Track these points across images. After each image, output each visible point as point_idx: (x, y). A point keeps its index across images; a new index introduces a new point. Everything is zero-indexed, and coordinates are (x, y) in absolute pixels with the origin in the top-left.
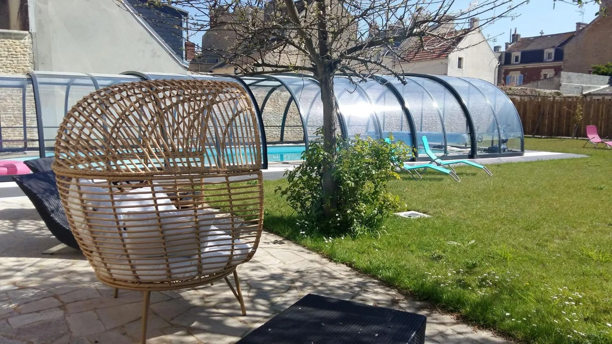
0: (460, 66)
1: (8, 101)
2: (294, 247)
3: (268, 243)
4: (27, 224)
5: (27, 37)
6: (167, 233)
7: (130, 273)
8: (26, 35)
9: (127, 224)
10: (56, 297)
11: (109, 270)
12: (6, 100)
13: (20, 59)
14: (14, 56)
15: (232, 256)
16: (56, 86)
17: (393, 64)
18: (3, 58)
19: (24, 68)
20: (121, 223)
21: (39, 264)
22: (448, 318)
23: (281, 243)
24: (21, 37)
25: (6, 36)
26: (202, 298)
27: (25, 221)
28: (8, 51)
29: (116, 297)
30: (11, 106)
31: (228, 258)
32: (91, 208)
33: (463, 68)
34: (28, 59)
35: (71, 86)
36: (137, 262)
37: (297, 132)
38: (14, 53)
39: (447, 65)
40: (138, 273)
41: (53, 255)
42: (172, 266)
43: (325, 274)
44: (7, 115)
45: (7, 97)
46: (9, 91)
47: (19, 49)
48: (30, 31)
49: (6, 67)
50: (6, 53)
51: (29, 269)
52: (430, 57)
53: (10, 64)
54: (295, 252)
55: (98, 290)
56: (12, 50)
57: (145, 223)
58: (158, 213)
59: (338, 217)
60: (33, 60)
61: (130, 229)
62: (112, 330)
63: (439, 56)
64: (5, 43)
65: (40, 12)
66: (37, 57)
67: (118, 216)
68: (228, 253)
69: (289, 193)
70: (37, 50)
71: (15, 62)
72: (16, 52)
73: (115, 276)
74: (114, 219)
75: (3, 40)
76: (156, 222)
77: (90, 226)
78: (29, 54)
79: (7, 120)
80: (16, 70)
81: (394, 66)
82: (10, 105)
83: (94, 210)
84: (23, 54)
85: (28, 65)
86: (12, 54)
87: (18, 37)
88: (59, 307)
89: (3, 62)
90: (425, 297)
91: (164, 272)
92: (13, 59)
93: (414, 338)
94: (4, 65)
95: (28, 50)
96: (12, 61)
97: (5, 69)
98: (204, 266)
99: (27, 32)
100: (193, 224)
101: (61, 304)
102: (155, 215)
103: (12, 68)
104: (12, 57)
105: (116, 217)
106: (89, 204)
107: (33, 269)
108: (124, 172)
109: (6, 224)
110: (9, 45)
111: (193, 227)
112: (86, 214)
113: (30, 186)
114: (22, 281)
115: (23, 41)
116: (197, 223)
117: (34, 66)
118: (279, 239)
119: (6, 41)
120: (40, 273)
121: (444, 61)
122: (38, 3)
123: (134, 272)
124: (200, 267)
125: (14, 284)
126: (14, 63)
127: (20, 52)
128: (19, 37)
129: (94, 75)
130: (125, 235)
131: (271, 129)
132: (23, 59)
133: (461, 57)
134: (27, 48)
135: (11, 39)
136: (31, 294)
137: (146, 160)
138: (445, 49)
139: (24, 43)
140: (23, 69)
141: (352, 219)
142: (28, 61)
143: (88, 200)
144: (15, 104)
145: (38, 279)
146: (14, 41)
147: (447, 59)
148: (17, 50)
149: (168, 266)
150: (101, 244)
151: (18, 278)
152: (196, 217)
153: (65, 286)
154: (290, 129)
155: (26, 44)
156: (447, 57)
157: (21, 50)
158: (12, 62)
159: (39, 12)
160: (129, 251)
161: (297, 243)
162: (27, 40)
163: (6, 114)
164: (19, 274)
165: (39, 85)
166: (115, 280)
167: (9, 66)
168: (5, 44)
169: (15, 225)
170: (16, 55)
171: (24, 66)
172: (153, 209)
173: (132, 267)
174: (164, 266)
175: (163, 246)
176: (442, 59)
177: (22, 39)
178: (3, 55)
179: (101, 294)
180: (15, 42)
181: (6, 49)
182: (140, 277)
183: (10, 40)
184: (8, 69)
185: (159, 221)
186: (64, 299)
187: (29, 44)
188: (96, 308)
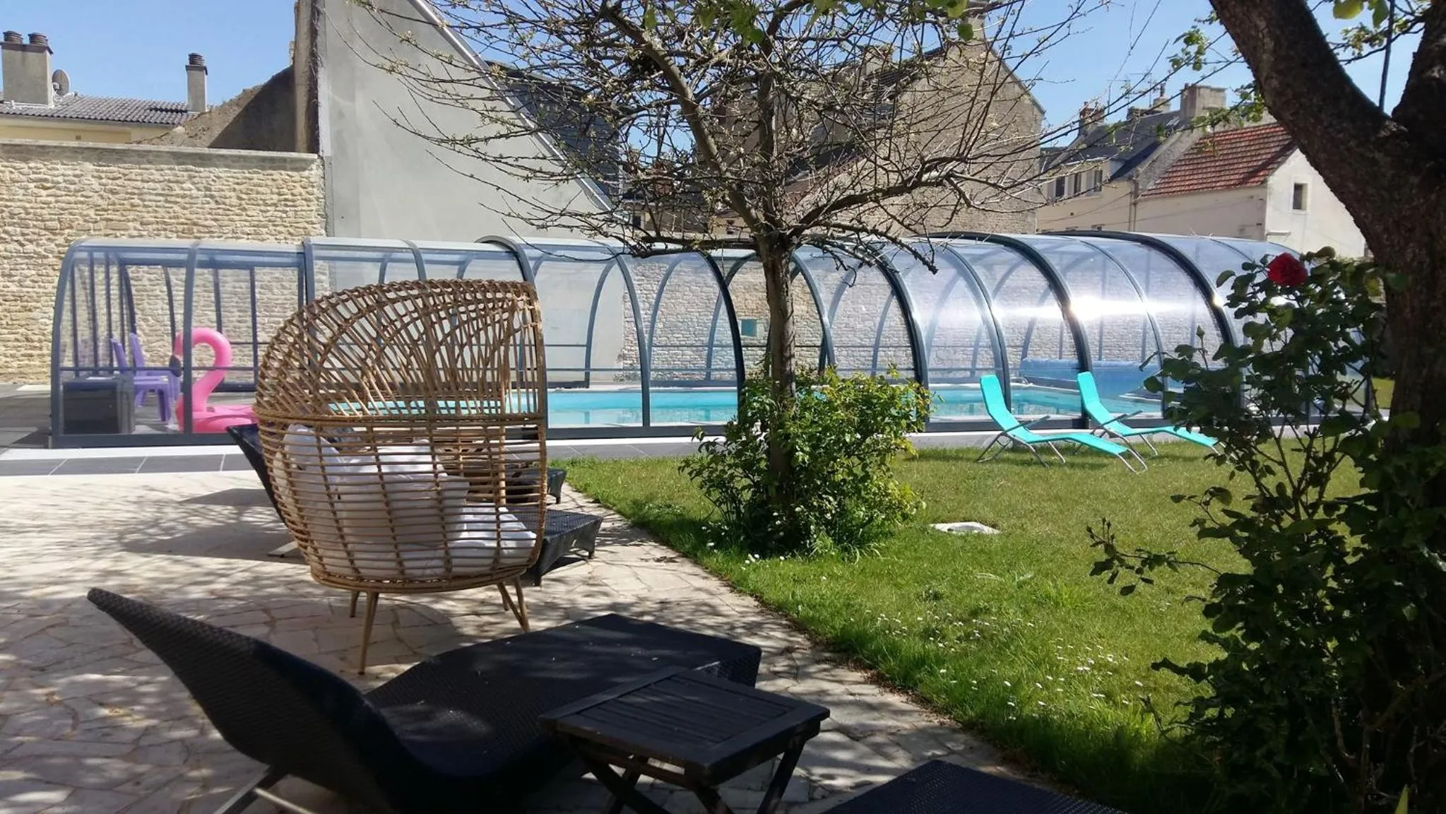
0: (1298, 204)
1: (275, 291)
2: (687, 567)
3: (647, 560)
4: (260, 513)
5: (314, 166)
6: (395, 505)
7: (347, 563)
8: (313, 161)
9: (341, 489)
10: (266, 611)
11: (320, 558)
12: (271, 290)
13: (299, 208)
14: (289, 203)
15: (499, 548)
16: (364, 264)
17: (1133, 201)
18: (269, 208)
19: (307, 225)
20: (332, 489)
21: (257, 569)
22: (857, 676)
23: (671, 560)
24: (304, 165)
25: (277, 164)
26: (480, 626)
27: (259, 509)
28: (279, 194)
29: (353, 616)
30: (280, 302)
31: (493, 552)
32: (294, 466)
33: (1309, 210)
34: (314, 208)
35: (389, 264)
36: (358, 547)
37: (863, 359)
38: (289, 197)
39: (1263, 201)
40: (357, 563)
41: (283, 558)
42: (405, 556)
43: (705, 608)
44: (273, 319)
45: (274, 284)
46: (277, 272)
47: (299, 190)
48: (321, 153)
49: (274, 225)
50: (275, 197)
51: (240, 574)
52: (1223, 183)
53: (281, 217)
54: (683, 575)
55: (331, 606)
56: (285, 190)
57: (364, 489)
58: (381, 475)
59: (776, 518)
60: (325, 211)
61: (344, 498)
62: (327, 653)
63: (1243, 182)
64: (274, 177)
65: (341, 115)
66: (332, 204)
67: (328, 477)
68: (494, 544)
69: (706, 474)
70: (332, 190)
71: (290, 214)
72: (293, 194)
73: (329, 568)
74: (322, 481)
75: (270, 172)
76: (378, 488)
77: (295, 493)
78: (318, 199)
79: (272, 327)
80: (291, 230)
81: (1135, 204)
82: (277, 299)
83: (299, 468)
84: (305, 200)
85: (314, 220)
86: (286, 200)
87: (298, 165)
88: (265, 623)
89: (268, 214)
90: (843, 646)
91: (393, 565)
92: (288, 209)
93: (712, 668)
94: (270, 221)
95: (315, 190)
96: (286, 212)
97: (271, 228)
98: (455, 561)
99: (315, 156)
100: (433, 495)
101: (268, 619)
102: (377, 479)
103: (286, 227)
104: (286, 206)
105: (325, 479)
106: (293, 459)
107: (246, 574)
108: (335, 415)
109: (226, 512)
110: (281, 182)
111: (432, 499)
112: (289, 474)
113: (254, 443)
114: (224, 590)
115: (306, 173)
116: (439, 493)
117: (327, 223)
118: (670, 554)
119: (276, 174)
120: (256, 580)
121: (1256, 192)
122: (337, 98)
123: (352, 562)
124: (448, 560)
125: (212, 592)
126: (288, 217)
127: (301, 195)
128: (301, 166)
129: (420, 244)
130: (338, 506)
131: (803, 353)
132: (306, 208)
133: (1300, 181)
134: (313, 187)
135: (285, 169)
136: (231, 606)
137: (365, 399)
138: (1260, 163)
139: (308, 178)
140: (305, 228)
141: (807, 525)
142: (314, 214)
143: (292, 455)
144: (288, 297)
145: (249, 588)
146: (289, 173)
147: (1265, 188)
148: (295, 191)
149: (398, 555)
150: (311, 518)
151: (221, 585)
152: (437, 485)
153: (284, 599)
154: (844, 353)
155: (312, 180)
156: (1264, 182)
157: (302, 191)
158: (284, 215)
159: (339, 115)
160: (346, 530)
161: (696, 563)
162: (315, 173)
163: (271, 316)
164: (224, 579)
165: (315, 261)
166: (329, 574)
167: (279, 222)
168: (273, 180)
169: (240, 514)
170: (293, 201)
171: (307, 222)
172: (374, 469)
173: (349, 553)
174: (392, 556)
175: (389, 524)
176: (1250, 187)
177: (304, 169)
178: (269, 202)
179: (333, 612)
180: (291, 177)
181: (275, 190)
182: (361, 571)
183: (283, 172)
184: (278, 228)
185: (383, 487)
186: (276, 614)
187: (317, 180)
188: (317, 628)
